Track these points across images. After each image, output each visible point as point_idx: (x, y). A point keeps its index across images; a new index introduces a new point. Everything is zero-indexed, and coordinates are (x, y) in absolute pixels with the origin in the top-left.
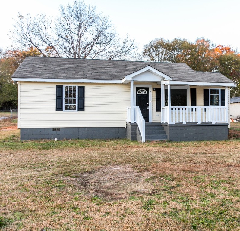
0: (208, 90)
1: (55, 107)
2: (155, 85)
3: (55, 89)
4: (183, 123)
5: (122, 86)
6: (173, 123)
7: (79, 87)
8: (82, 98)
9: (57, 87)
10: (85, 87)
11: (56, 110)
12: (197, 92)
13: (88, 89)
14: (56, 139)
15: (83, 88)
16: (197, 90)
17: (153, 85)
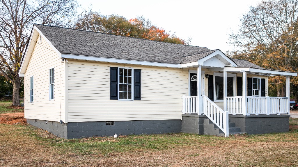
1: (109, 95)
2: (208, 71)
3: (109, 71)
4: (256, 115)
5: (179, 71)
6: (249, 115)
7: (135, 70)
8: (139, 84)
9: (112, 69)
10: (142, 71)
11: (111, 99)
13: (145, 74)
14: (116, 136)
15: (140, 71)
17: (206, 71)
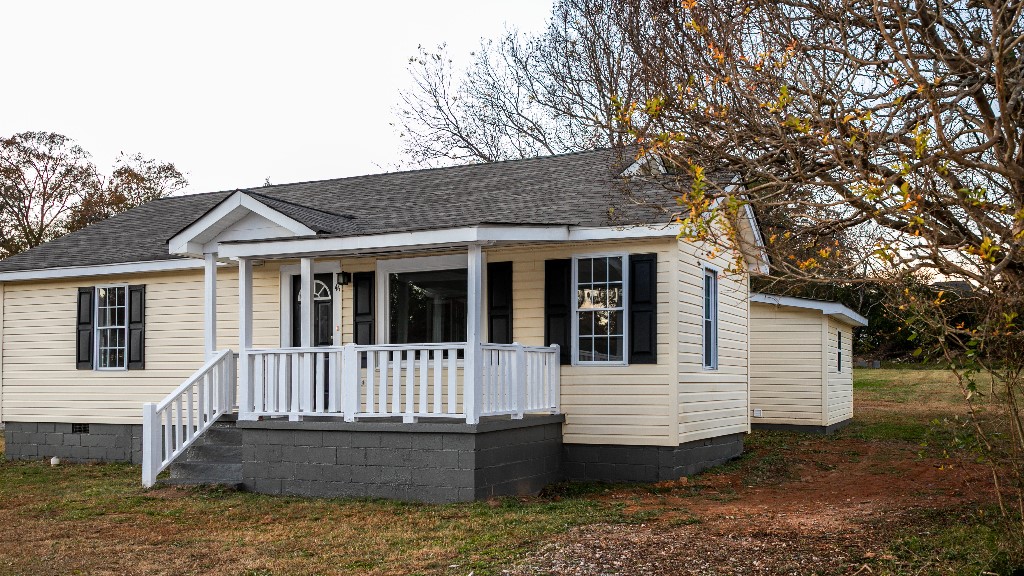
0: (568, 262)
12: (516, 276)
16: (515, 267)
